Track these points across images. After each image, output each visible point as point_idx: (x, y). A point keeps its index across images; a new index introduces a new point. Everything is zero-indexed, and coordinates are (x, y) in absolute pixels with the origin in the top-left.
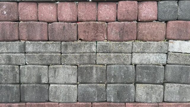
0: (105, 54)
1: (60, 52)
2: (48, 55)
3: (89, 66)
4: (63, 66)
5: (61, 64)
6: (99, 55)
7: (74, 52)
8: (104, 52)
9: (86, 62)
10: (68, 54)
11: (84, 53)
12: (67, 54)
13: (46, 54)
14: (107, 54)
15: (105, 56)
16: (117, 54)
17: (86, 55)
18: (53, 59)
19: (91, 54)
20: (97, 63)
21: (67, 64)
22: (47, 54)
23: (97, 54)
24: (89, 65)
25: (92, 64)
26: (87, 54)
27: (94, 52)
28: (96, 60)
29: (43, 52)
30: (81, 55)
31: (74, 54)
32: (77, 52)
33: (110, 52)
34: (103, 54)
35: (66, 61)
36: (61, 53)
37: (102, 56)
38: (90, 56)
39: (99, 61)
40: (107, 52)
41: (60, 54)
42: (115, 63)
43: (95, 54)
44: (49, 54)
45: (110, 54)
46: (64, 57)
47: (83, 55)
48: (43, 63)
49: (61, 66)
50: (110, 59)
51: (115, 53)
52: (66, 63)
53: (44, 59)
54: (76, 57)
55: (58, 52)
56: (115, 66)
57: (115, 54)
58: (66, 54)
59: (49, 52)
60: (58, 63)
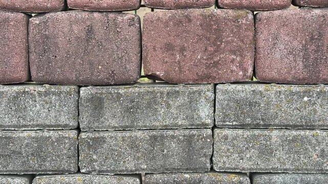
0: (248, 133)
1: (76, 124)
2: (30, 137)
3: (186, 180)
4: (88, 177)
5: (79, 171)
6: (226, 137)
7: (127, 127)
8: (243, 127)
9: (175, 161)
10: (106, 135)
11: (166, 128)
12: (102, 134)
13: (21, 135)
14: (257, 132)
15: (248, 140)
16: (294, 133)
17: (173, 137)
18: (49, 153)
19: (194, 132)
20: (215, 168)
21: (100, 173)
22: (26, 134)
23: (217, 131)
24: (187, 176)
25: (195, 171)
26: (177, 133)
27: (205, 126)
28: (212, 156)
29: (9, 126)
30: (154, 138)
31: (128, 134)
32: (140, 124)
33: (266, 127)
34: (240, 132)
35: (96, 161)
36: (78, 129)
37: (234, 139)
38: (189, 140)
39: (225, 159)
40: (257, 127)
41: (73, 134)
42: (287, 167)
43: (210, 131)
44: (33, 134)
45: (266, 132)
46: (89, 147)
47: (162, 137)
48: (10, 168)
49: (78, 177)
50: (266, 151)
51: (287, 127)
52: (97, 168)
53: (14, 152)
54: (134, 145)
55: (66, 126)
56: (288, 178)
57: (287, 133)
58: (97, 135)
59: (33, 126)
60: (65, 166)
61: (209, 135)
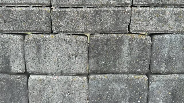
0: (152, 9)
1: (49, 3)
2: (22, 10)
3: (114, 37)
4: (57, 35)
5: (52, 33)
6: (139, 12)
7: (80, 5)
8: (149, 6)
9: (108, 27)
10: (67, 9)
11: (103, 6)
12: (65, 9)
13: (17, 9)
14: (157, 9)
15: (152, 14)
16: (179, 9)
17: (107, 11)
18: (34, 20)
19: (120, 9)
20: (131, 31)
21: (65, 33)
22: (19, 8)
23: (134, 8)
24: (115, 35)
25: (119, 32)
26: (110, 9)
27: (126, 5)
28: (130, 24)
29: (10, 4)
30: (96, 12)
31: (80, 9)
32: (88, 3)
33: (163, 6)
34: (148, 9)
35: (62, 26)
36: (50, 6)
37: (144, 13)
38: (117, 13)
39: (137, 25)
40: (157, 6)
41: (48, 9)
42: (173, 30)
43: (129, 8)
44: (24, 9)
45: (163, 9)
46: (58, 17)
47: (101, 11)
48: (12, 29)
49: (51, 35)
50: (162, 21)
51: (175, 6)
52: (63, 30)
53: (13, 19)
54: (84, 16)
55: (43, 4)
56: (173, 36)
57: (175, 9)
58: (62, 9)
59: (23, 4)
60: (43, 28)
61: (129, 10)
